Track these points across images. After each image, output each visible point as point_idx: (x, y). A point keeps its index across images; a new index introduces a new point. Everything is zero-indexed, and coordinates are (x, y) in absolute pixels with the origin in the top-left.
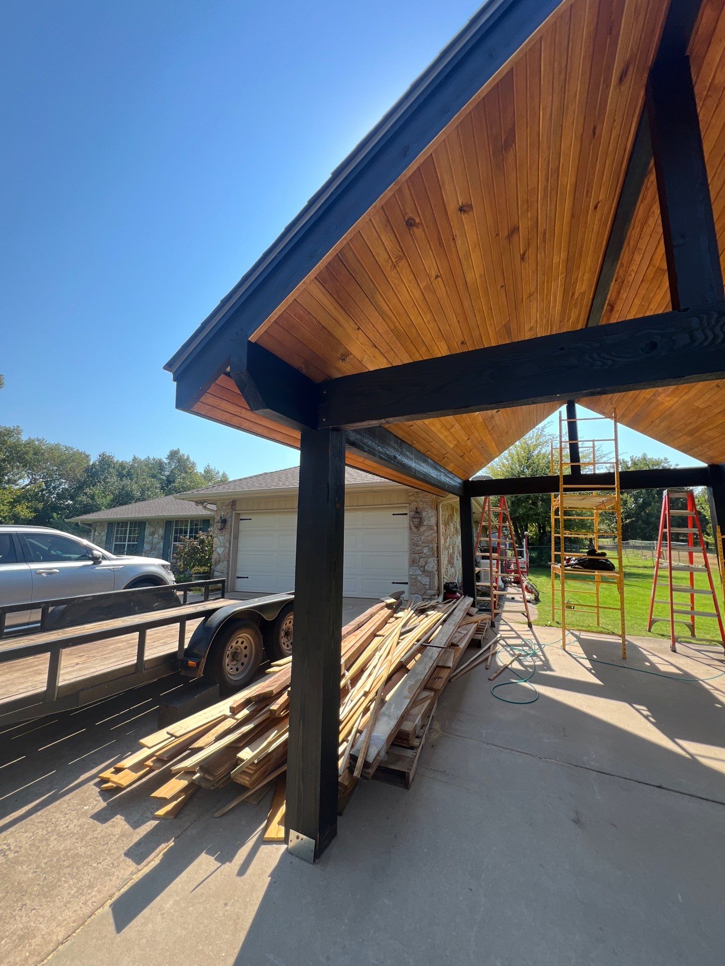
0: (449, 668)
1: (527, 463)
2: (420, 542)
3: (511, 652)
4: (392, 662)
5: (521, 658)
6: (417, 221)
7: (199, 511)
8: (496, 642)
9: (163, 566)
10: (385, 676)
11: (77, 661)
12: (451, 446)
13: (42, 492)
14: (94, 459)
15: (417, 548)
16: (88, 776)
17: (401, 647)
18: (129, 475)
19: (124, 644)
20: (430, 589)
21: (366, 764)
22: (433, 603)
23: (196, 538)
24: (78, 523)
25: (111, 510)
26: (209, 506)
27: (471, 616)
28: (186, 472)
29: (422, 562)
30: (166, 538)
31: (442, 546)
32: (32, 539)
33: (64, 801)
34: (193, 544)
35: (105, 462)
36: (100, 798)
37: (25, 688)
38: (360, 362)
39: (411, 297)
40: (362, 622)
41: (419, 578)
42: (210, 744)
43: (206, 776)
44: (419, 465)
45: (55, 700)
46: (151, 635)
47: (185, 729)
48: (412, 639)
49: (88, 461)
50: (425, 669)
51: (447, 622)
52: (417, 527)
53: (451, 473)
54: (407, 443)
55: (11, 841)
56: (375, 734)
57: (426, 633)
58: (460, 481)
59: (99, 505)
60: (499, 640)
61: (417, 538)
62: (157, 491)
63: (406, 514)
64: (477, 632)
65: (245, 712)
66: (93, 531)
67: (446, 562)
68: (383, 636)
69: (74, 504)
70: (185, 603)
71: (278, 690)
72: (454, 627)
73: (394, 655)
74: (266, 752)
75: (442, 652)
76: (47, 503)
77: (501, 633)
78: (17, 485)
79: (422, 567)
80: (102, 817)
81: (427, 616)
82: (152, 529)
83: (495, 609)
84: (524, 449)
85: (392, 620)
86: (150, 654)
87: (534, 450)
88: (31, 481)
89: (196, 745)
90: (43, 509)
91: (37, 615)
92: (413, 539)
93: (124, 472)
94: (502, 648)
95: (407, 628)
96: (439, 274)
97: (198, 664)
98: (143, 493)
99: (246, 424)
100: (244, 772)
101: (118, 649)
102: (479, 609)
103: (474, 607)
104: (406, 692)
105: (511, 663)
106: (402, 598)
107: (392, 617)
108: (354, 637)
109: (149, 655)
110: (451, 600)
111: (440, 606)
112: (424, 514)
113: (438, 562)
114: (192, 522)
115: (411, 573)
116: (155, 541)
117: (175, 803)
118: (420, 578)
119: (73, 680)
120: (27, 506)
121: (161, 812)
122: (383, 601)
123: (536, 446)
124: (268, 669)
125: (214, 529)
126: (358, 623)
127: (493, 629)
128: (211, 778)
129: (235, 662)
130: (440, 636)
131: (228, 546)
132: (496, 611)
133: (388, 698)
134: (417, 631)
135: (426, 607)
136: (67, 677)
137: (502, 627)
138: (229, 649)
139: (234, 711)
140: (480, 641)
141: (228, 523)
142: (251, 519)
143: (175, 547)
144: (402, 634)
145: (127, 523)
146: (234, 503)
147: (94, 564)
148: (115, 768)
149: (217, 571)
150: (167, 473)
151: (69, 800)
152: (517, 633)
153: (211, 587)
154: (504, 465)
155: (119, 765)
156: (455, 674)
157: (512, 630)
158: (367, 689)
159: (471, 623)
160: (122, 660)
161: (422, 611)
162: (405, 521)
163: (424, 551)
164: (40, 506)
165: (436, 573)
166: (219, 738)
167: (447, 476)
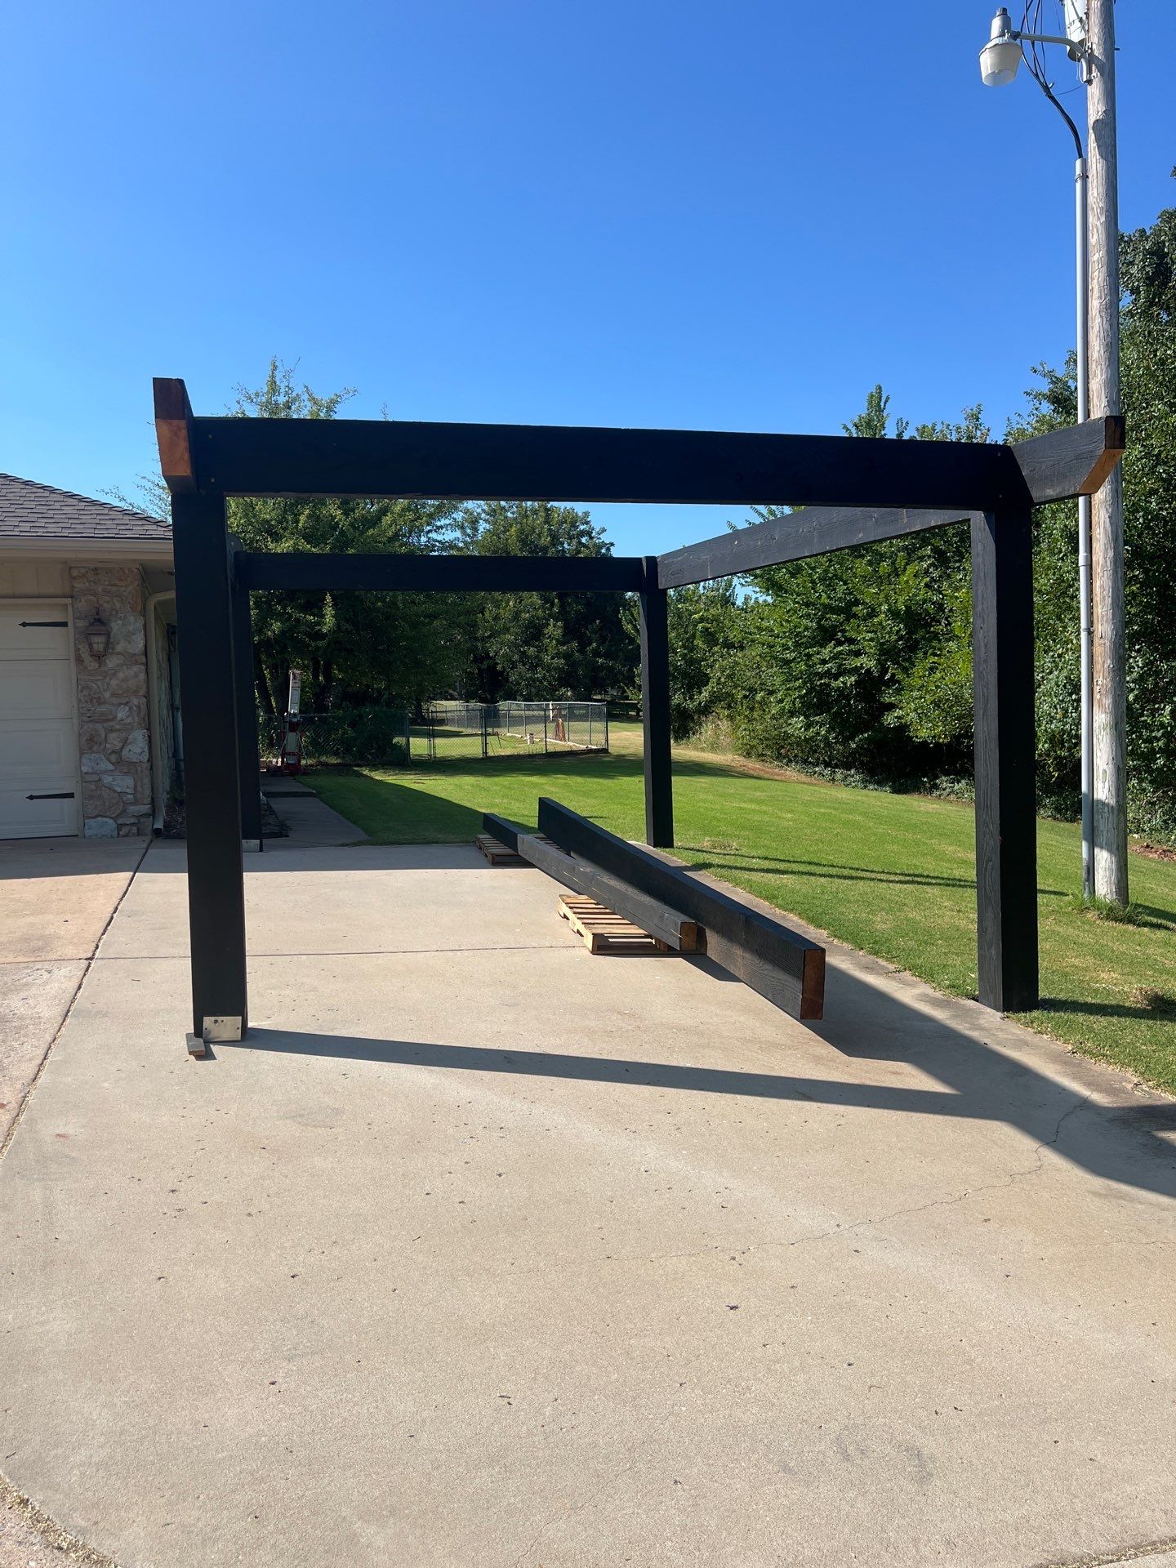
2: (107, 694)
15: (100, 709)
20: (136, 802)
29: (114, 741)
31: (157, 705)
41: (107, 779)
52: (99, 657)
61: (99, 683)
63: (64, 624)
79: (113, 752)
92: (87, 687)
112: (116, 626)
113: (150, 740)
115: (84, 769)
118: (110, 779)
162: (60, 641)
163: (120, 715)
165: (146, 765)
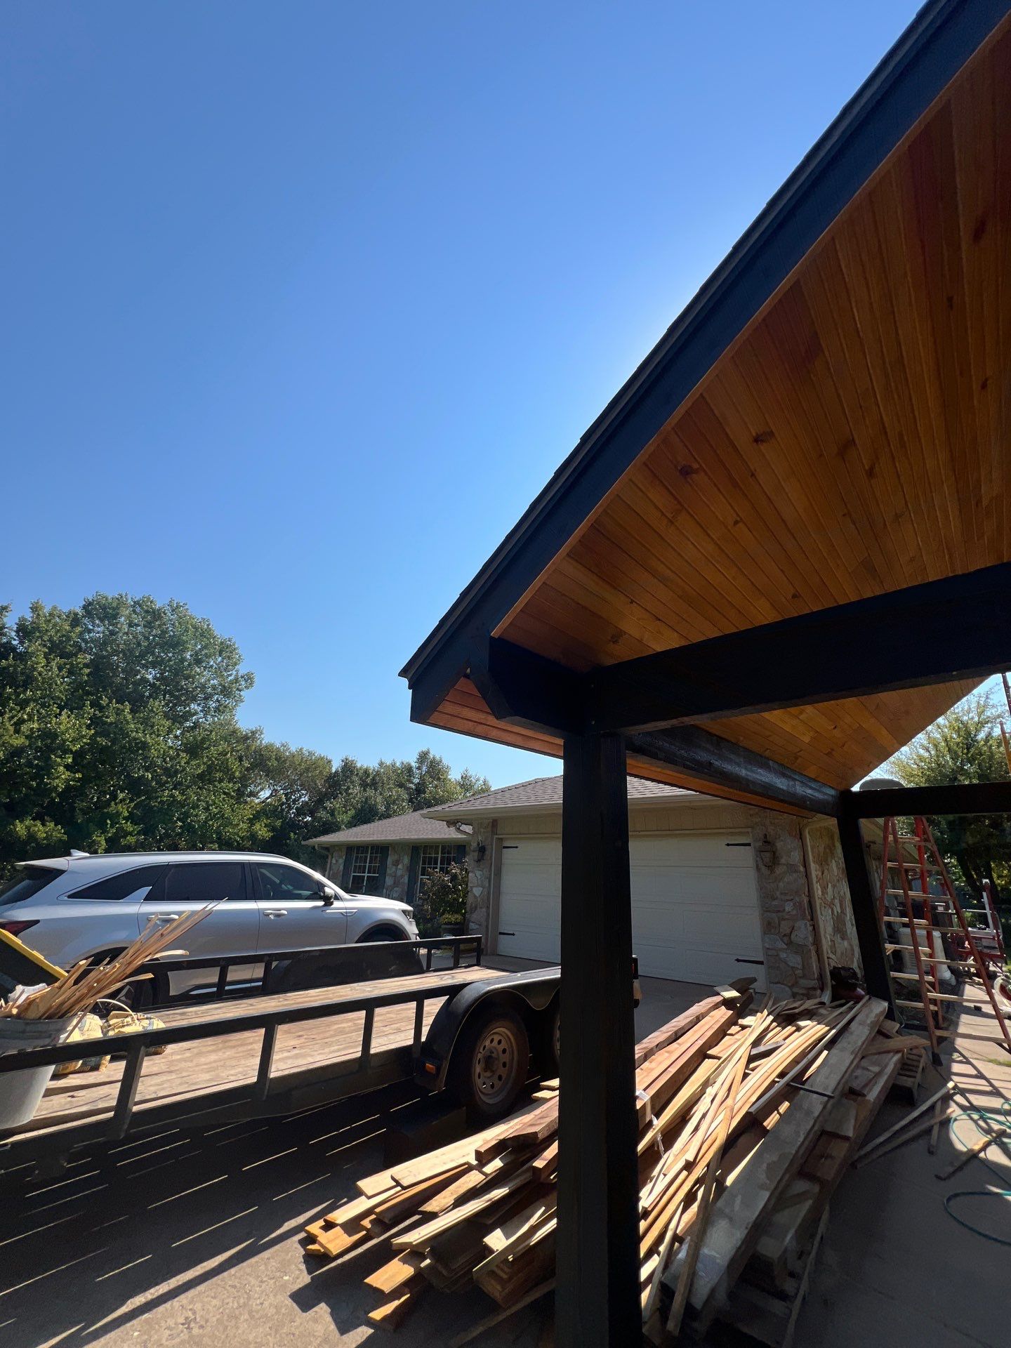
0: (847, 1138)
1: (967, 754)
2: (778, 893)
3: (981, 1123)
4: (735, 1111)
5: (1005, 1140)
6: (695, 466)
7: (451, 834)
8: (948, 1098)
9: (404, 912)
10: (721, 1136)
11: (293, 1043)
12: (806, 739)
13: (281, 807)
14: (336, 766)
15: (774, 903)
16: (293, 1226)
17: (751, 1084)
18: (374, 784)
19: (350, 1024)
20: (804, 977)
21: (689, 1309)
22: (809, 1004)
23: (447, 872)
24: (314, 847)
25: (350, 830)
26: (464, 828)
27: (887, 1037)
28: (439, 779)
29: (785, 927)
30: (411, 870)
31: (818, 902)
32: (265, 869)
33: (262, 1259)
34: (443, 880)
35: (348, 768)
36: (303, 1267)
37: (236, 1075)
38: (640, 641)
39: (702, 553)
40: (683, 1028)
41: (783, 955)
42: (447, 1210)
43: (440, 1268)
44: (752, 771)
45: (264, 1098)
46: (382, 1015)
47: (415, 1175)
48: (770, 1071)
49: (331, 768)
50: (797, 1133)
51: (838, 1046)
52: (770, 867)
53: (815, 780)
54: (728, 741)
55: (198, 1306)
56: (705, 1251)
57: (796, 1061)
58: (832, 792)
59: (339, 822)
60: (955, 1094)
61: (772, 885)
62: (404, 804)
63: (749, 845)
64: (903, 1072)
65: (497, 1164)
66: (330, 857)
67: (830, 930)
68: (719, 1058)
69: (313, 821)
70: (428, 970)
71: (546, 1134)
72: (852, 1057)
73: (738, 1099)
74: (526, 1243)
75: (829, 1106)
76: (285, 820)
77: (955, 1078)
78: (258, 798)
79: (785, 935)
80: (305, 1299)
81: (799, 1029)
82: (396, 857)
83: (938, 1027)
84: (958, 731)
85: (734, 1029)
86: (380, 1045)
87: (978, 731)
88: (272, 793)
89: (431, 1206)
90: (281, 827)
91: (258, 971)
92: (764, 887)
93: (369, 781)
94: (962, 1112)
95: (762, 1049)
96: (739, 519)
97: (438, 1069)
98: (388, 808)
99: (494, 733)
100: (493, 1272)
101: (342, 1032)
102: (906, 1024)
103: (894, 1020)
104: (762, 1177)
105: (984, 1149)
106: (751, 991)
107: (736, 1024)
108: (667, 1055)
109: (377, 1046)
110: (843, 1001)
111: (823, 1011)
112: (779, 845)
113: (814, 929)
114: (443, 848)
115: (767, 945)
116: (399, 873)
117: (396, 1303)
118: (785, 955)
119: (286, 1072)
120: (265, 824)
121: (377, 1314)
122: (718, 994)
123: (981, 724)
124: (536, 1093)
125: (469, 860)
126: (676, 1029)
127: (939, 1068)
128: (445, 1272)
129: (488, 1074)
130: (825, 1070)
131: (487, 885)
132: (939, 1033)
133: (729, 1181)
134: (781, 1055)
135: (797, 1011)
136: (282, 1066)
137: (956, 1068)
138: (481, 1050)
139: (483, 1158)
140: (909, 1090)
141: (487, 852)
142: (517, 847)
143: (423, 884)
144: (752, 1059)
145: (367, 847)
146: (494, 823)
147: (325, 905)
148: (325, 1221)
149: (473, 923)
150: (416, 781)
151: (268, 1259)
152: (991, 1085)
153: (462, 947)
154: (921, 759)
155: (331, 1217)
156: (862, 1152)
157: (980, 1076)
158: (690, 1156)
159: (888, 1052)
160: (344, 1049)
161: (787, 1019)
162: (746, 857)
163: (787, 909)
164: (278, 823)
165: (812, 948)
166: (461, 1201)
167: (807, 786)
